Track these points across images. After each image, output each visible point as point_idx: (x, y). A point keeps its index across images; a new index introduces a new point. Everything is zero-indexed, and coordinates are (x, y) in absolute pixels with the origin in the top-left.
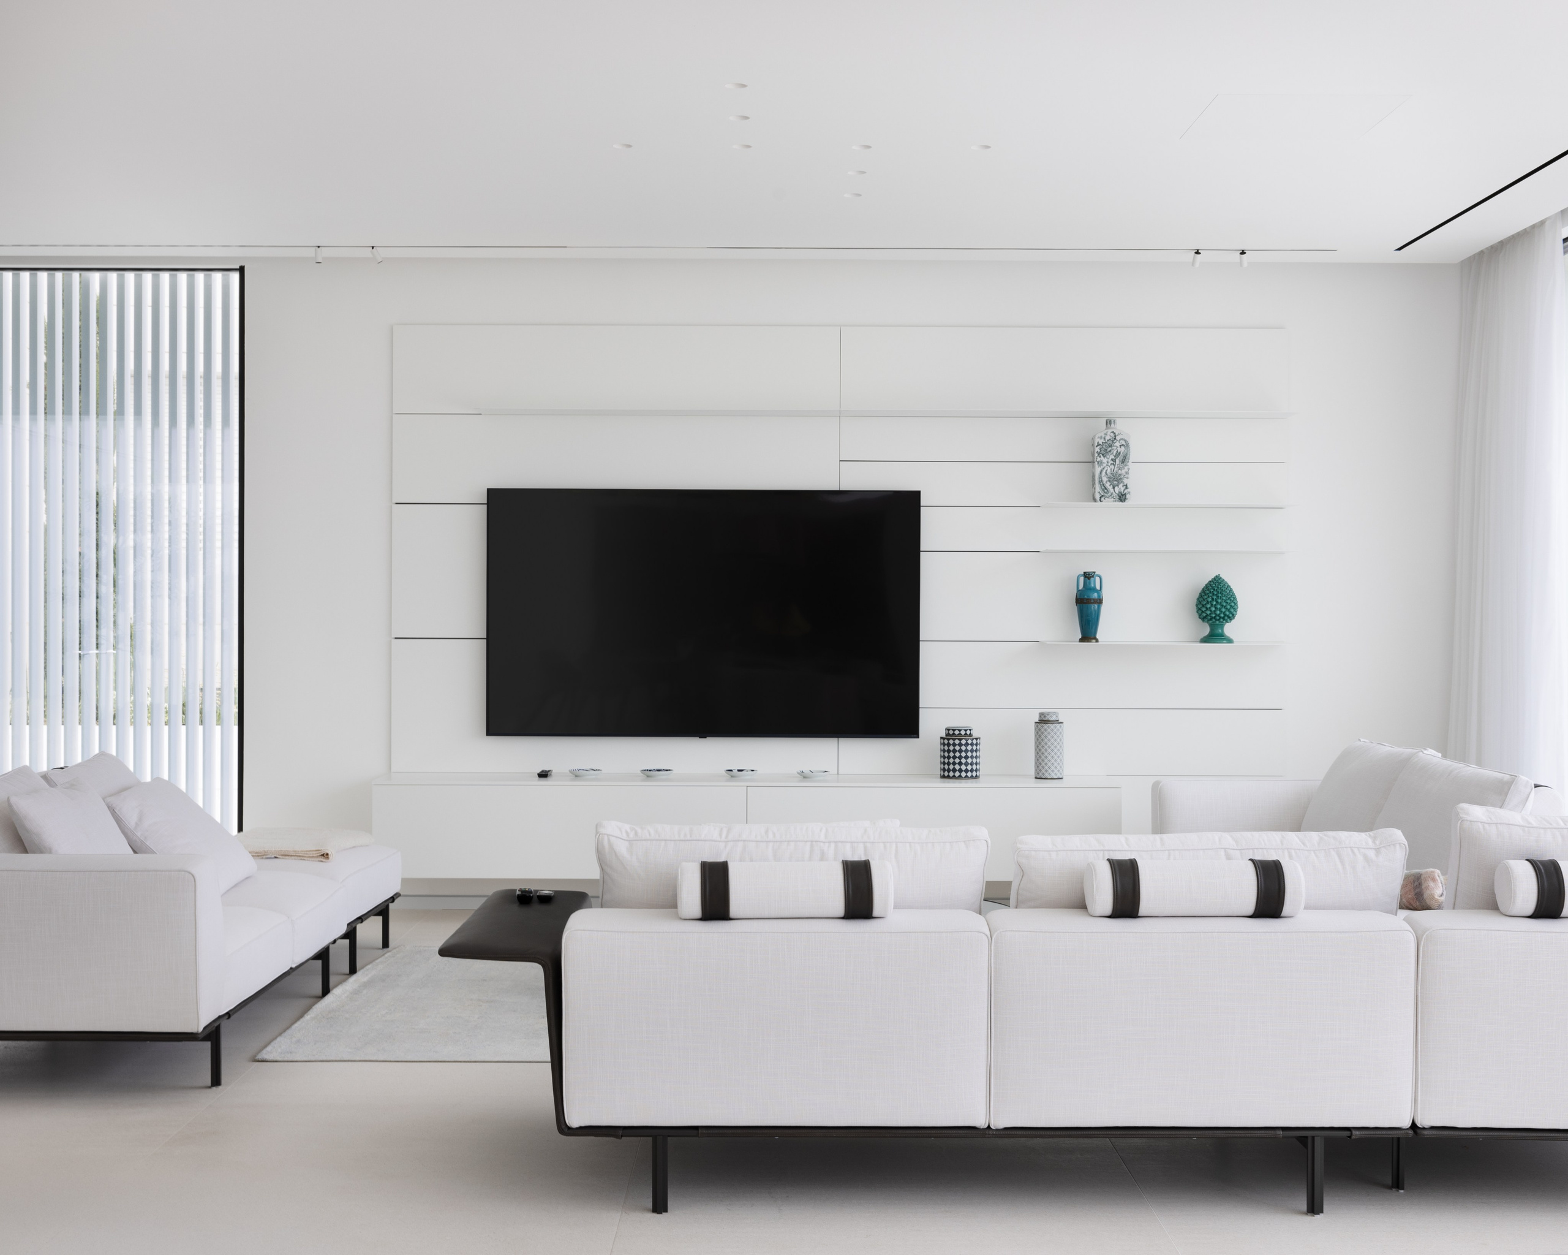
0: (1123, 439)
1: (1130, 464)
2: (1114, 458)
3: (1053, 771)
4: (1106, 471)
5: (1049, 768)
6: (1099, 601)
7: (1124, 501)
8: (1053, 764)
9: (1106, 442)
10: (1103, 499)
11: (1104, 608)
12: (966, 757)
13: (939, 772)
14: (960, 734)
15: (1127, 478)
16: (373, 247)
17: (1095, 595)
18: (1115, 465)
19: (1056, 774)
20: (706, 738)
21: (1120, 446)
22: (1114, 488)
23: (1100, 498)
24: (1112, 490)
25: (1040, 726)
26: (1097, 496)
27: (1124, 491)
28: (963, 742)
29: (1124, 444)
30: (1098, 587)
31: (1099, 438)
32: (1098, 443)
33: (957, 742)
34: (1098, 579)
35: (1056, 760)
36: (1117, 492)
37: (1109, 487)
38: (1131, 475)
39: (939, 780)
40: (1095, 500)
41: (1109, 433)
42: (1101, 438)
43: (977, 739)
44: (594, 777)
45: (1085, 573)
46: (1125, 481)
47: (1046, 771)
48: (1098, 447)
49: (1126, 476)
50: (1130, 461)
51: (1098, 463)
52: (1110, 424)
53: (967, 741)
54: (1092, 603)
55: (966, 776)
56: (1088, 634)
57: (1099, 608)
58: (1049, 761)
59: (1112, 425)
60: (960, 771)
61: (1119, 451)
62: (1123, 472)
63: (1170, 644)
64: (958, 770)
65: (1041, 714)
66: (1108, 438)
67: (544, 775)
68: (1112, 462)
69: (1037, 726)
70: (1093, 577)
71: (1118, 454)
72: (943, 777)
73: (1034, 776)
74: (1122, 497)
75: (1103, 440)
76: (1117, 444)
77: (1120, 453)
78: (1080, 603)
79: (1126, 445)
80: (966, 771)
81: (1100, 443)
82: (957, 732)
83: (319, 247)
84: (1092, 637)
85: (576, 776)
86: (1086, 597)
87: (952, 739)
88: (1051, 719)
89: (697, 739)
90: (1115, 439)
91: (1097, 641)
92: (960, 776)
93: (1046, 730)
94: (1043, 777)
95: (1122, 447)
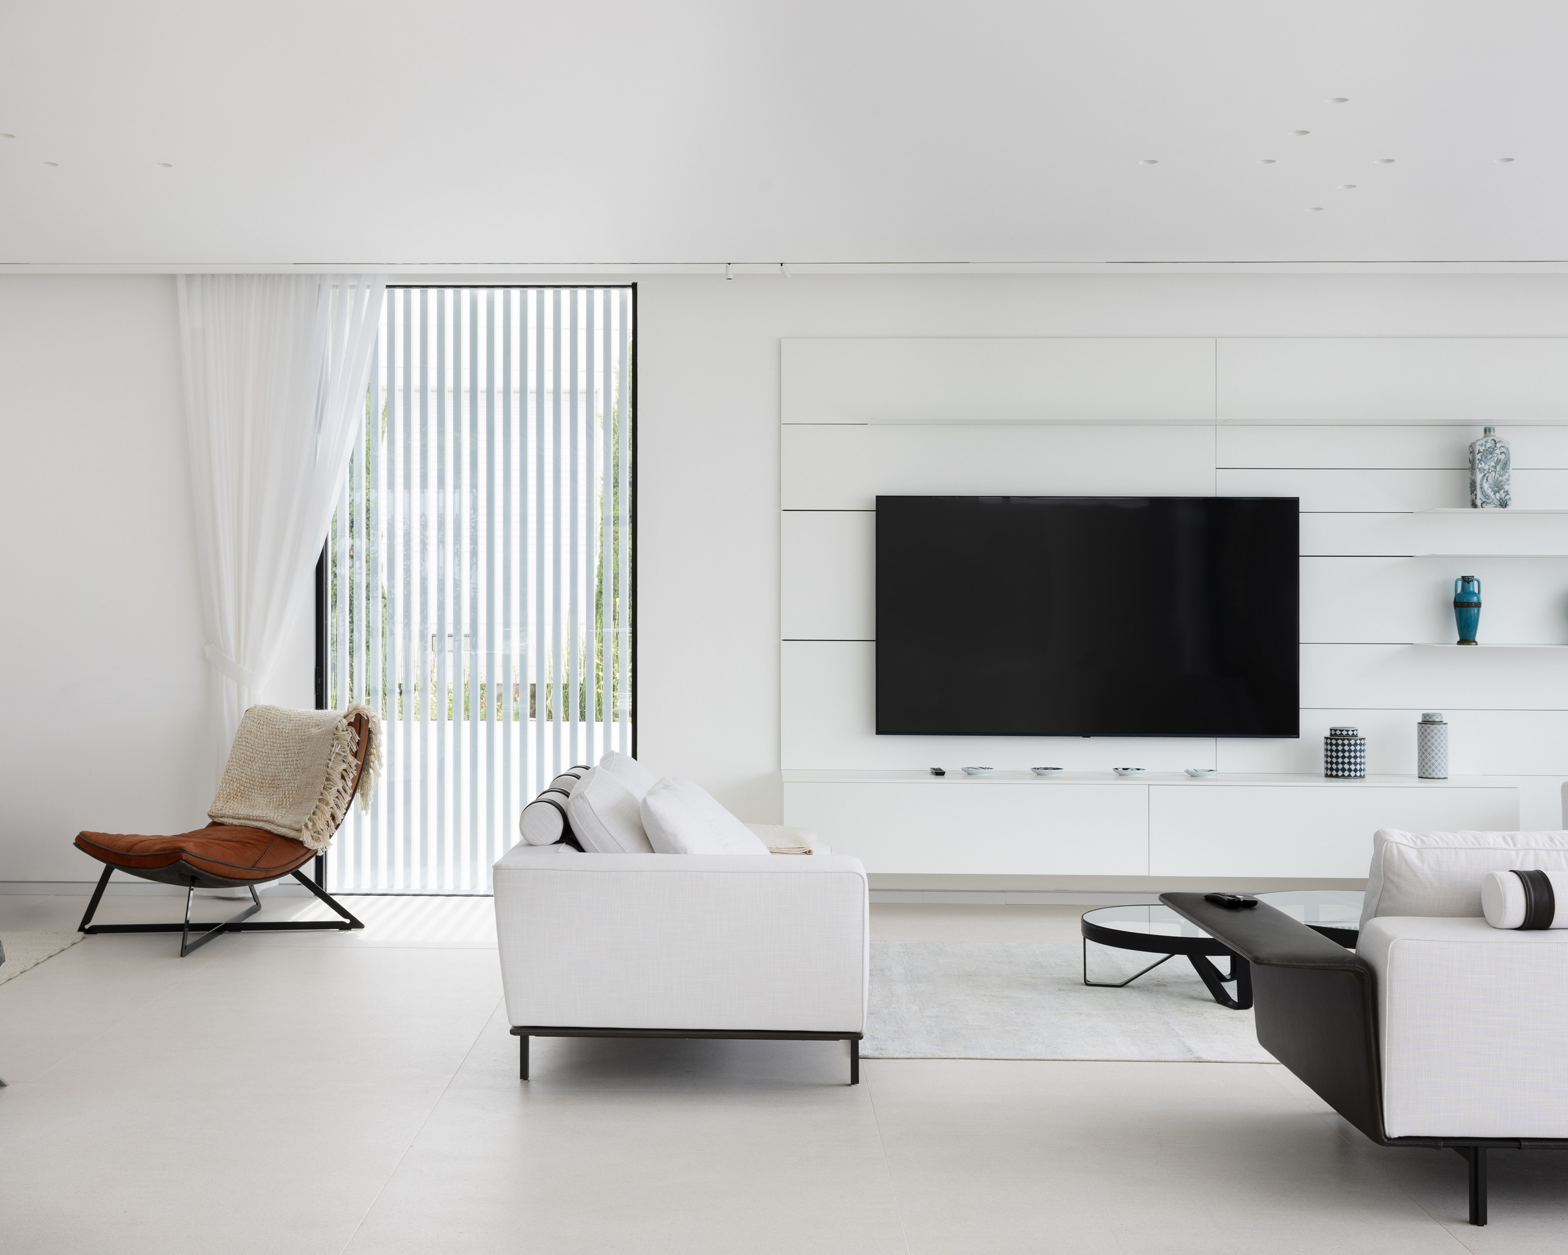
0: (1503, 447)
1: (1511, 471)
2: (1494, 465)
3: (1440, 771)
4: (1487, 477)
5: (1436, 767)
6: (1478, 605)
7: (1506, 507)
8: (1440, 764)
9: (1487, 450)
10: (1484, 505)
11: (1482, 609)
12: (1356, 757)
13: (1323, 771)
14: (1348, 734)
15: (1507, 484)
16: (782, 265)
17: (1475, 599)
18: (1495, 472)
19: (1443, 774)
20: (1089, 737)
21: (1501, 453)
22: (1495, 494)
23: (1482, 504)
24: (1493, 497)
25: (1426, 727)
26: (1479, 502)
27: (1505, 496)
28: (1353, 742)
29: (1505, 451)
30: (1477, 592)
31: (1479, 445)
32: (1479, 450)
33: (1346, 742)
34: (1476, 583)
35: (1442, 760)
36: (1498, 498)
37: (1490, 493)
38: (1512, 481)
39: (1324, 779)
40: (1474, 505)
41: (1489, 441)
42: (1482, 445)
43: (1361, 739)
44: (987, 775)
45: (1463, 577)
46: (1506, 488)
47: (1433, 771)
48: (1479, 454)
49: (1507, 482)
50: (1511, 468)
51: (1479, 469)
52: (1490, 431)
53: (1356, 741)
54: (1473, 607)
55: (1356, 776)
56: (1467, 637)
57: (1478, 612)
58: (1436, 761)
59: (1492, 433)
60: (1350, 770)
61: (1499, 458)
62: (1504, 478)
63: (1544, 646)
64: (1348, 770)
65: (1425, 716)
66: (1488, 445)
67: (939, 773)
68: (1493, 469)
69: (1422, 727)
70: (1472, 581)
71: (1499, 461)
72: (1327, 776)
73: (1417, 776)
74: (1503, 504)
75: (1483, 448)
76: (1498, 451)
77: (1500, 461)
78: (1459, 607)
79: (1506, 453)
80: (1356, 770)
81: (1481, 450)
82: (1345, 733)
83: (729, 264)
84: (1472, 640)
85: (969, 774)
86: (1465, 601)
87: (1341, 739)
88: (1437, 720)
89: (1081, 738)
90: (1495, 446)
91: (1476, 644)
92: (1349, 775)
93: (1432, 731)
94: (1430, 777)
95: (1503, 454)
